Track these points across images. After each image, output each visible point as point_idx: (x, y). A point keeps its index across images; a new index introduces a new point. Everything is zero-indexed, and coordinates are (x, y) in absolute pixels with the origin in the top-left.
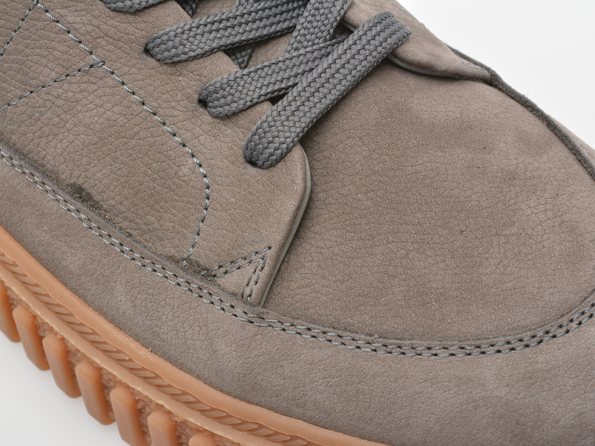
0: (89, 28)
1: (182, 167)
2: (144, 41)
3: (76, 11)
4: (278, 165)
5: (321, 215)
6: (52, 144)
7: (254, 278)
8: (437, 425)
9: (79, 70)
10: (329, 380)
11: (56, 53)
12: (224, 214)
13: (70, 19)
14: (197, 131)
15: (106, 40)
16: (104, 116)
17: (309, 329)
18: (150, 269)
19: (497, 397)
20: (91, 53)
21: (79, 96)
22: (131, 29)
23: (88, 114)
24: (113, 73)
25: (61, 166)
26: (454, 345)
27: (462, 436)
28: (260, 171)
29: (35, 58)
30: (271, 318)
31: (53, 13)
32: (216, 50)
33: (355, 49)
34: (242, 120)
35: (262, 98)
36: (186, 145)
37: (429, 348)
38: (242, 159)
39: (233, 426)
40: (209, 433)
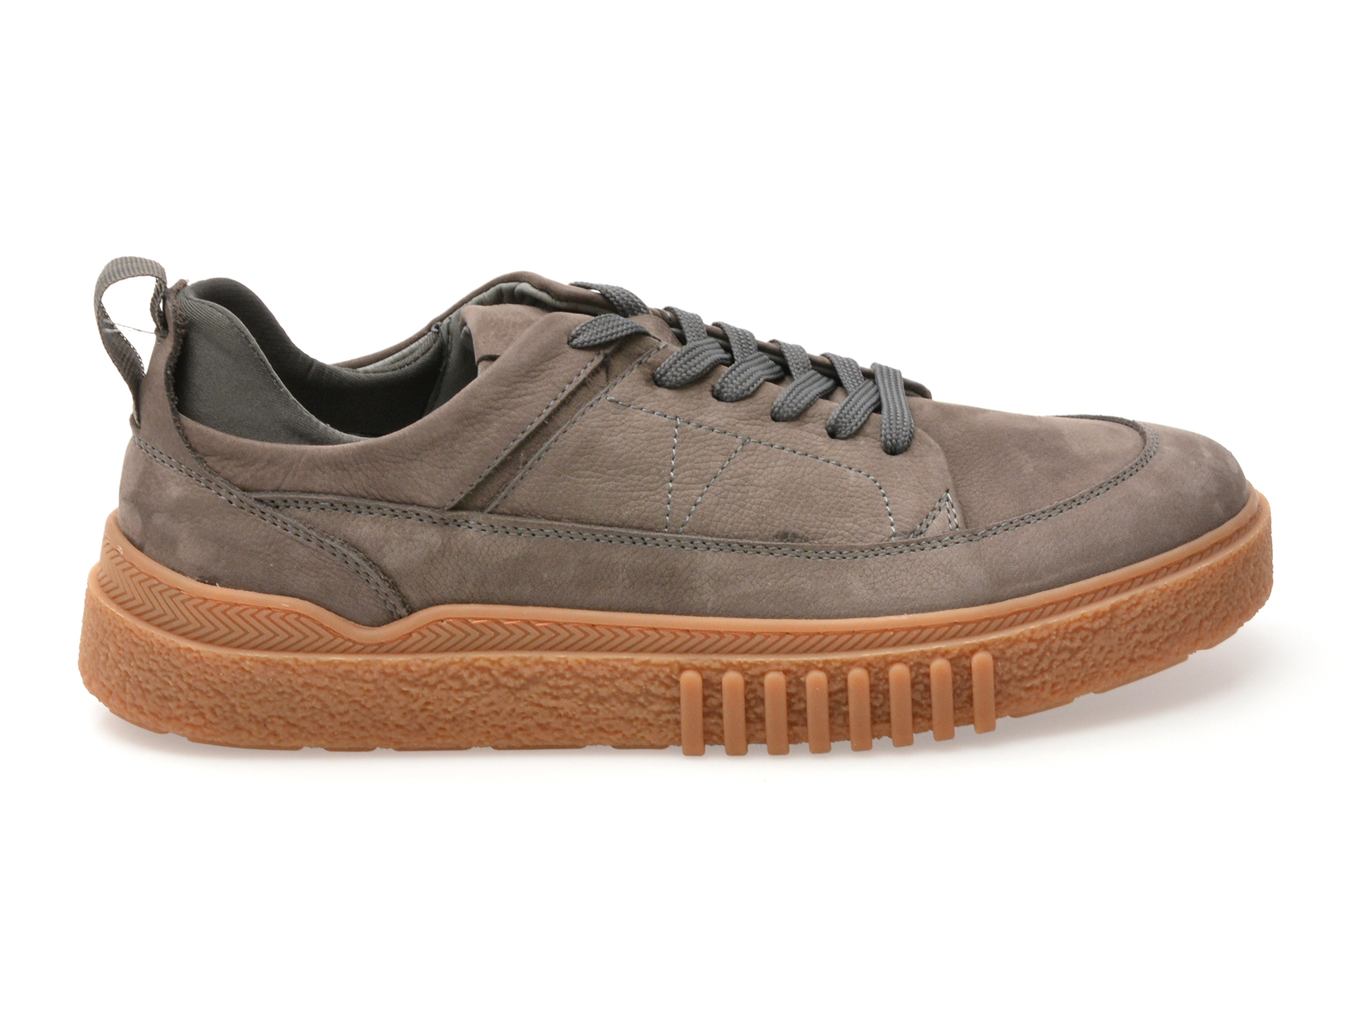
0: (726, 420)
1: (848, 478)
2: (769, 411)
3: (710, 413)
4: (913, 443)
6: (745, 514)
7: (951, 515)
9: (736, 452)
10: (1047, 545)
11: (713, 447)
12: (899, 490)
13: (709, 419)
14: (841, 452)
15: (743, 423)
16: (774, 472)
17: (1011, 523)
18: (873, 555)
20: (737, 436)
21: (748, 468)
22: (755, 407)
23: (761, 478)
24: (760, 442)
25: (762, 526)
28: (904, 455)
29: (698, 459)
30: (980, 530)
31: (694, 422)
32: (815, 399)
33: (885, 382)
34: (867, 431)
35: (870, 412)
36: (841, 463)
37: (1092, 492)
38: (885, 454)
39: (996, 629)
40: (984, 647)
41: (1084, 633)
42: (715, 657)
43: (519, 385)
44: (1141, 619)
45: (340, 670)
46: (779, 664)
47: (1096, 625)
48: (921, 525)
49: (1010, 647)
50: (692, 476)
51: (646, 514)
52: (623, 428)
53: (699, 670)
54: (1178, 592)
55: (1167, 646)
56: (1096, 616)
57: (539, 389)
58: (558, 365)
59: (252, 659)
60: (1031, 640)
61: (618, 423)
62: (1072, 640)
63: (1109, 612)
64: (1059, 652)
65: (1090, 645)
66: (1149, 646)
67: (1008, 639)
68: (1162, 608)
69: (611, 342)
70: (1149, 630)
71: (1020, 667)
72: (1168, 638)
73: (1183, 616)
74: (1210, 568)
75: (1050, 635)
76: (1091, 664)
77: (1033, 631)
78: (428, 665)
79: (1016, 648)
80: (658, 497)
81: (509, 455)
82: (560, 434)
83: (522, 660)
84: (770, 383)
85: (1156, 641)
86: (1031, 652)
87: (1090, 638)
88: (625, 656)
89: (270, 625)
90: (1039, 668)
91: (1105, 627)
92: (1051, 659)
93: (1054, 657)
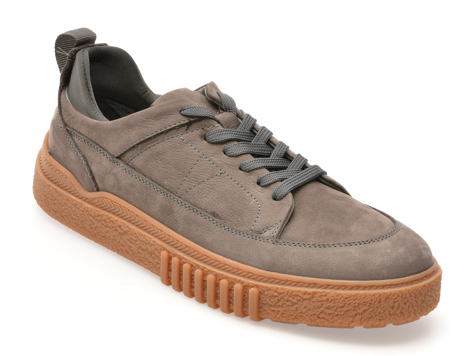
0: (221, 162)
1: (251, 202)
2: (239, 165)
3: (217, 157)
4: (284, 198)
5: (297, 215)
6: (205, 200)
7: (275, 231)
8: (336, 267)
9: (216, 176)
10: (300, 257)
11: (209, 170)
12: (265, 214)
13: (215, 159)
14: (256, 191)
15: (226, 166)
16: (225, 188)
17: (293, 243)
18: (238, 234)
19: (355, 256)
20: (221, 170)
21: (216, 183)
22: (235, 161)
23: (219, 189)
24: (228, 176)
25: (208, 207)
26: (341, 243)
27: (344, 270)
28: (277, 201)
29: (201, 173)
30: (281, 241)
31: (208, 158)
32: (263, 167)
33: (308, 172)
34: (272, 186)
35: (278, 180)
36: (252, 195)
37: (333, 245)
38: (271, 198)
39: (265, 282)
40: (257, 286)
41: (299, 298)
42: (174, 249)
43: (150, 120)
44: (326, 302)
45: (74, 202)
46: (190, 261)
47: (304, 297)
48: (263, 230)
49: (267, 291)
50: (195, 178)
51: (172, 185)
52: (180, 150)
53: (168, 252)
54: (346, 298)
55: (336, 318)
56: (305, 293)
57: (157, 124)
58: (169, 118)
59: (52, 187)
60: (276, 291)
61: (179, 148)
62: (293, 298)
63: (312, 294)
64: (287, 301)
65: (301, 304)
66: (327, 315)
67: (267, 287)
68: (336, 301)
69: (197, 117)
70: (328, 308)
71: (270, 300)
72: (337, 315)
73: (346, 309)
74: (364, 294)
75: (284, 293)
76: (299, 312)
77: (277, 288)
78: (97, 213)
79: (269, 292)
80: (179, 181)
81: (136, 145)
82: (156, 144)
83: (124, 224)
84: (250, 155)
85: (332, 314)
86: (276, 296)
87: (301, 301)
88: (150, 236)
89: (59, 177)
90: (278, 304)
91: (309, 299)
92: (283, 303)
93: (284, 302)
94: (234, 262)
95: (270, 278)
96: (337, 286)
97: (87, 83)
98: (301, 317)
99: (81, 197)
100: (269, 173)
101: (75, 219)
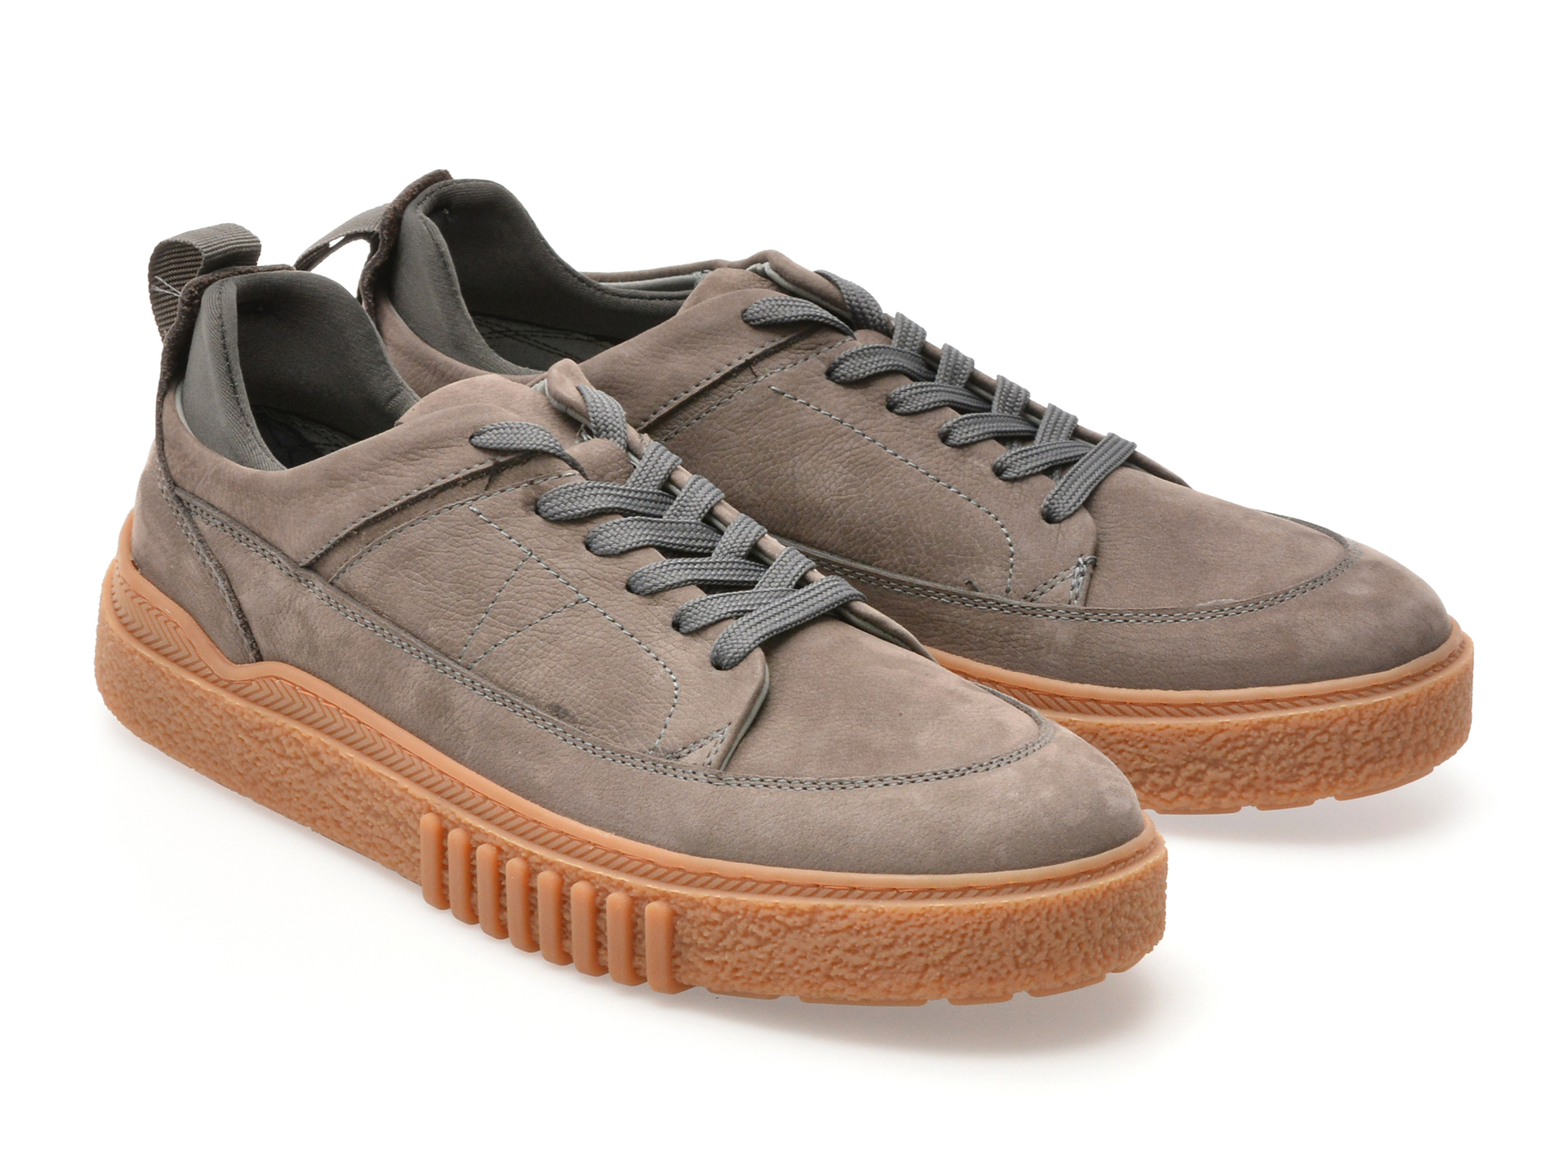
0: (577, 572)
1: (654, 676)
2: (626, 577)
3: (567, 559)
4: (742, 664)
5: (777, 708)
6: (535, 672)
7: (714, 749)
8: (872, 840)
9: (565, 607)
10: (778, 817)
11: (545, 594)
12: (690, 706)
13: (561, 565)
14: (670, 647)
15: (592, 581)
16: (586, 641)
17: (762, 780)
18: (620, 762)
19: (923, 811)
20: (577, 593)
21: (564, 628)
22: (615, 568)
23: (571, 642)
24: (596, 607)
25: (542, 691)
26: (888, 777)
27: (892, 848)
28: (725, 672)
29: (524, 602)
30: (729, 776)
31: (544, 562)
32: (690, 582)
33: (812, 593)
34: (710, 633)
35: (729, 615)
36: (659, 658)
37: (866, 782)
38: (709, 664)
39: (687, 884)
40: (666, 897)
41: (774, 925)
42: (454, 809)
43: (392, 462)
44: (844, 935)
45: (197, 694)
46: (495, 837)
47: (789, 921)
48: (684, 748)
49: (693, 909)
50: (508, 615)
51: (447, 637)
52: (470, 542)
53: (440, 815)
54: (898, 922)
55: (874, 977)
56: (791, 912)
57: (409, 474)
58: (442, 456)
59: (141, 655)
60: (715, 909)
61: (467, 535)
62: (761, 927)
63: (808, 912)
64: (746, 934)
65: (780, 941)
66: (851, 969)
67: (692, 899)
68: (873, 932)
69: (515, 451)
70: (853, 950)
71: (701, 934)
72: (877, 969)
73: (898, 951)
74: (947, 910)
75: (737, 913)
76: (777, 962)
77: (719, 901)
78: (257, 719)
79: (698, 912)
80: (466, 624)
81: (355, 530)
82: (406, 526)
83: (326, 746)
84: (656, 551)
85: (862, 966)
86: (715, 923)
87: (781, 934)
88: (394, 777)
89: (158, 627)
90: (721, 944)
91: (801, 928)
92: (735, 939)
93: (738, 938)
94: (607, 835)
95: (699, 875)
96: (875, 891)
97: (230, 370)
98: (782, 977)
99: (214, 678)
100: (704, 596)
101: (202, 741)
